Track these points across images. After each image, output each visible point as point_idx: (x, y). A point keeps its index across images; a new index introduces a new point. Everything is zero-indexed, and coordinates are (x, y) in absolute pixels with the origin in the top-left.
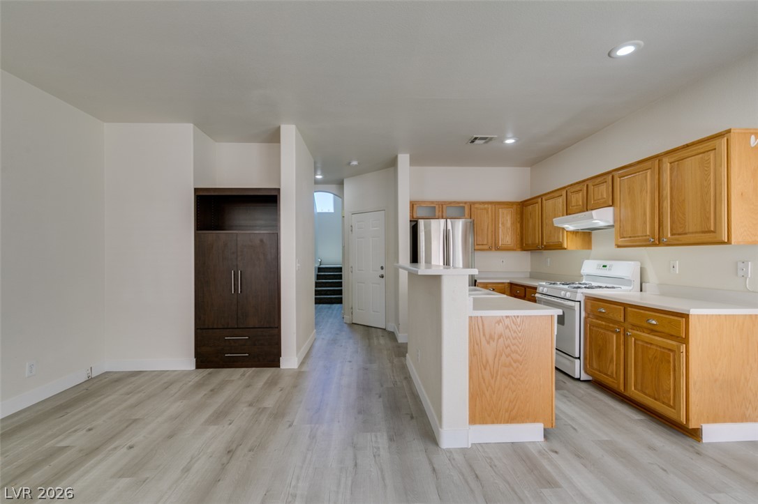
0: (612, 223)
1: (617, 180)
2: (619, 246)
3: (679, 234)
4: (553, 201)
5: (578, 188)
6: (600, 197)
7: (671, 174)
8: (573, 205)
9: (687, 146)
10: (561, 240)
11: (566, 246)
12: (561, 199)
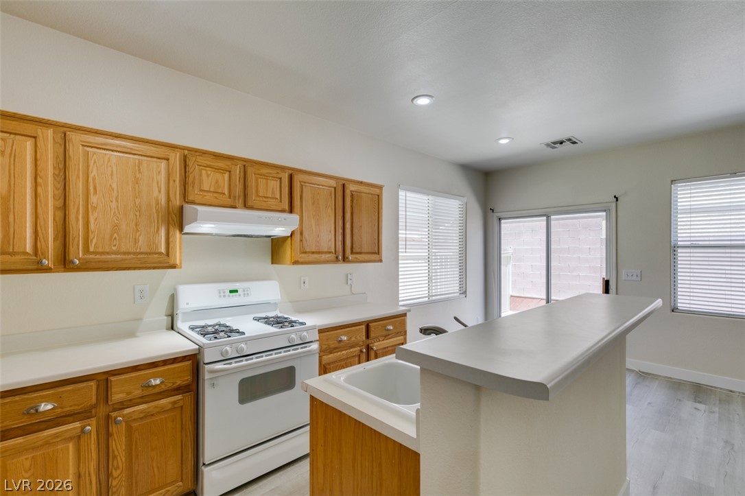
0: (289, 234)
1: (298, 185)
2: (296, 263)
3: (357, 253)
6: (269, 195)
7: (352, 201)
10: (163, 250)
11: (178, 263)
12: (163, 164)
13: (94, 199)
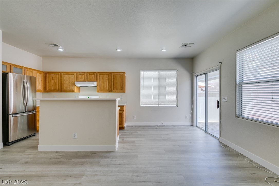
0: (96, 86)
1: (98, 75)
2: (98, 92)
3: (115, 90)
4: (69, 75)
5: (82, 73)
6: (92, 78)
7: (114, 77)
8: (80, 78)
9: (117, 72)
10: (73, 89)
11: (75, 91)
12: (73, 75)
13: (64, 82)
